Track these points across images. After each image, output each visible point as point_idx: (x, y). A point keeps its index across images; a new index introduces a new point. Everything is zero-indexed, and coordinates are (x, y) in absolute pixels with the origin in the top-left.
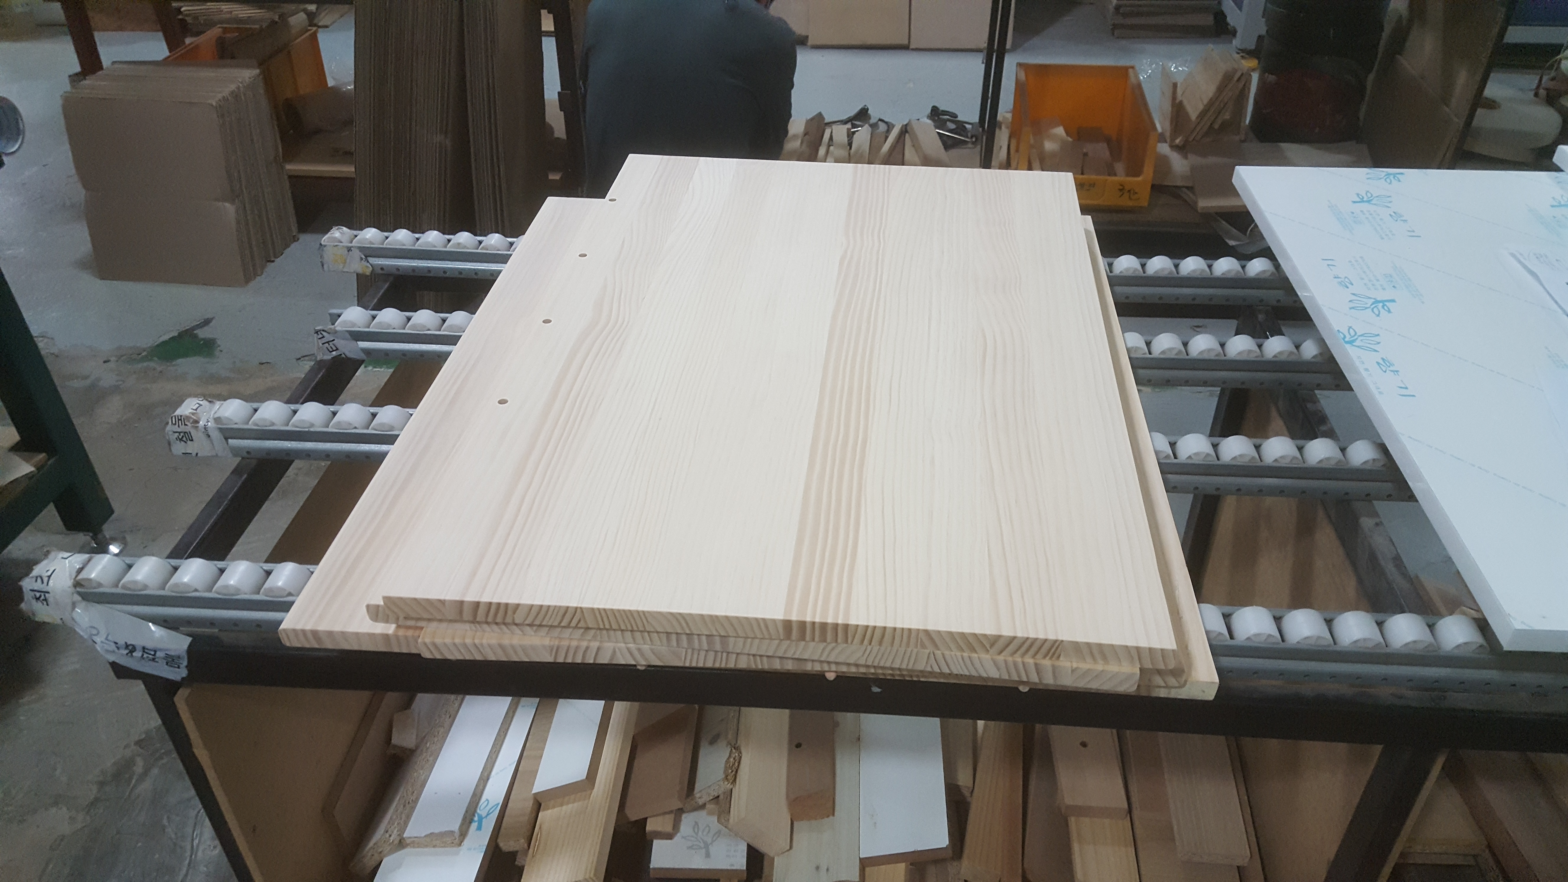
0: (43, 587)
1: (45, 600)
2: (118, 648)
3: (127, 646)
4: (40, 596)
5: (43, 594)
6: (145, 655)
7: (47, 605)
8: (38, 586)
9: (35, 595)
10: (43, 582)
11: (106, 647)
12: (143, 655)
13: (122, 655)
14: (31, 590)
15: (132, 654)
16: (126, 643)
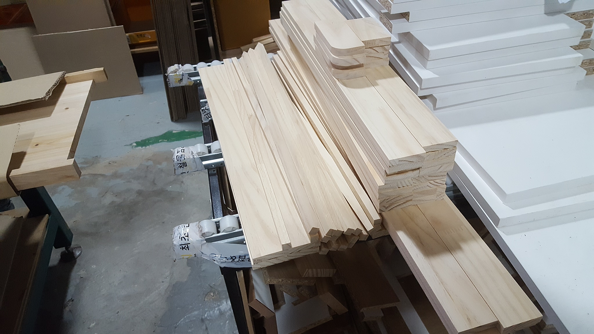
0: (187, 242)
1: (188, 248)
2: (227, 260)
3: (232, 258)
4: (185, 246)
5: (186, 245)
6: (240, 259)
7: (189, 250)
8: (184, 242)
9: (182, 247)
10: (185, 240)
11: (222, 261)
12: (239, 259)
13: (230, 262)
14: (180, 245)
15: (234, 261)
16: (231, 256)
